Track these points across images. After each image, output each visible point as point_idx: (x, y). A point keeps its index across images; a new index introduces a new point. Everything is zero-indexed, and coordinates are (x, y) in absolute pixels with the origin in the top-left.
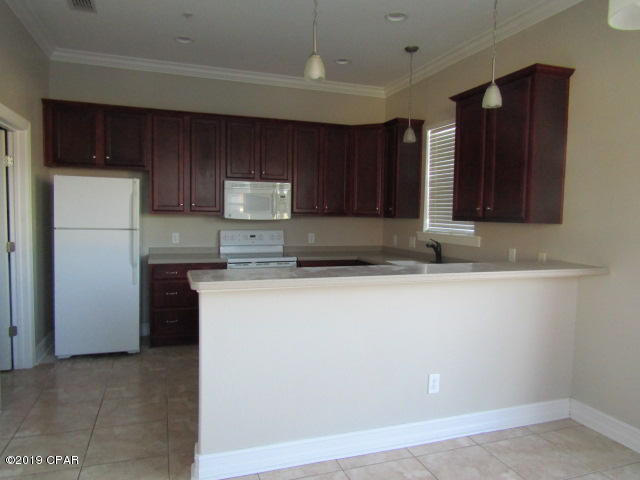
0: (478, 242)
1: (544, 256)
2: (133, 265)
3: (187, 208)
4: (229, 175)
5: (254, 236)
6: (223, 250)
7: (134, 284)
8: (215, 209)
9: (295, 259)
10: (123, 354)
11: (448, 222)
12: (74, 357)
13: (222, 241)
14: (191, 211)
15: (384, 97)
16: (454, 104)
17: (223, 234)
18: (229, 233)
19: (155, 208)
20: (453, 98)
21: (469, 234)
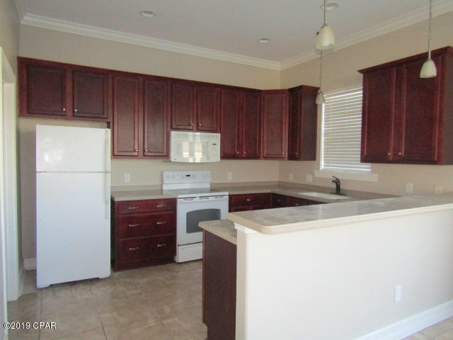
0: (374, 178)
1: (440, 189)
2: (106, 203)
3: (141, 153)
4: (174, 126)
5: (189, 176)
6: (165, 188)
7: (106, 218)
8: (164, 154)
9: (227, 193)
10: (97, 280)
11: (357, 164)
12: (52, 286)
13: (165, 179)
14: (144, 155)
15: (280, 70)
16: (361, 75)
17: (165, 174)
18: (170, 174)
19: (116, 153)
20: (361, 71)
21: (368, 172)
